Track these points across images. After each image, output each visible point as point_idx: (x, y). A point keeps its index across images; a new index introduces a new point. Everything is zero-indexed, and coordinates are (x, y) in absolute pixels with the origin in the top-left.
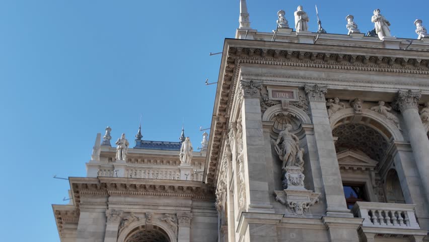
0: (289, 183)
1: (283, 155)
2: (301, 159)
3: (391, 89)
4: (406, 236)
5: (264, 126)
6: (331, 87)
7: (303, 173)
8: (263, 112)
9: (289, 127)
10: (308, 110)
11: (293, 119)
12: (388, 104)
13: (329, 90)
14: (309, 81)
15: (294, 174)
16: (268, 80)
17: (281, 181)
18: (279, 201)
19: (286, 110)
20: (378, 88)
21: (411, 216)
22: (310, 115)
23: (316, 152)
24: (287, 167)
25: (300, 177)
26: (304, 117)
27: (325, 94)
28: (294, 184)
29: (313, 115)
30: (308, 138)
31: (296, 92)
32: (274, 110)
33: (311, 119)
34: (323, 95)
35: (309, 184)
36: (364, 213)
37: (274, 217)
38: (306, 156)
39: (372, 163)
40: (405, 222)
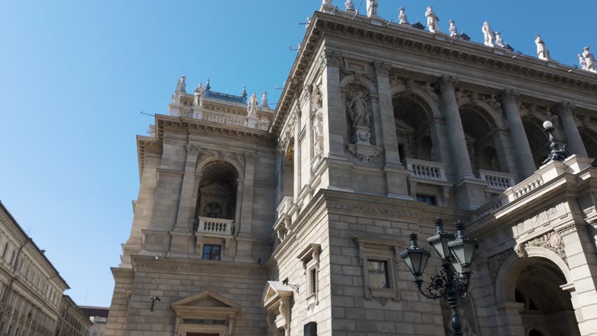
0: (358, 138)
1: (354, 117)
2: (368, 121)
3: (437, 73)
4: (438, 186)
5: (342, 91)
6: (394, 66)
7: (370, 132)
8: (341, 80)
9: (361, 94)
10: (375, 82)
11: (363, 88)
12: (432, 85)
13: (392, 68)
14: (378, 58)
15: (362, 132)
16: (345, 53)
17: (352, 137)
18: (351, 152)
19: (358, 80)
20: (428, 71)
21: (442, 172)
22: (377, 87)
23: (380, 116)
24: (358, 126)
25: (367, 135)
26: (372, 88)
27: (389, 71)
28: (363, 140)
29: (379, 87)
30: (374, 105)
31: (366, 66)
32: (348, 79)
33: (377, 90)
34: (387, 72)
35: (373, 141)
36: (410, 166)
37: (348, 164)
38: (371, 119)
39: (411, 130)
40: (437, 176)
